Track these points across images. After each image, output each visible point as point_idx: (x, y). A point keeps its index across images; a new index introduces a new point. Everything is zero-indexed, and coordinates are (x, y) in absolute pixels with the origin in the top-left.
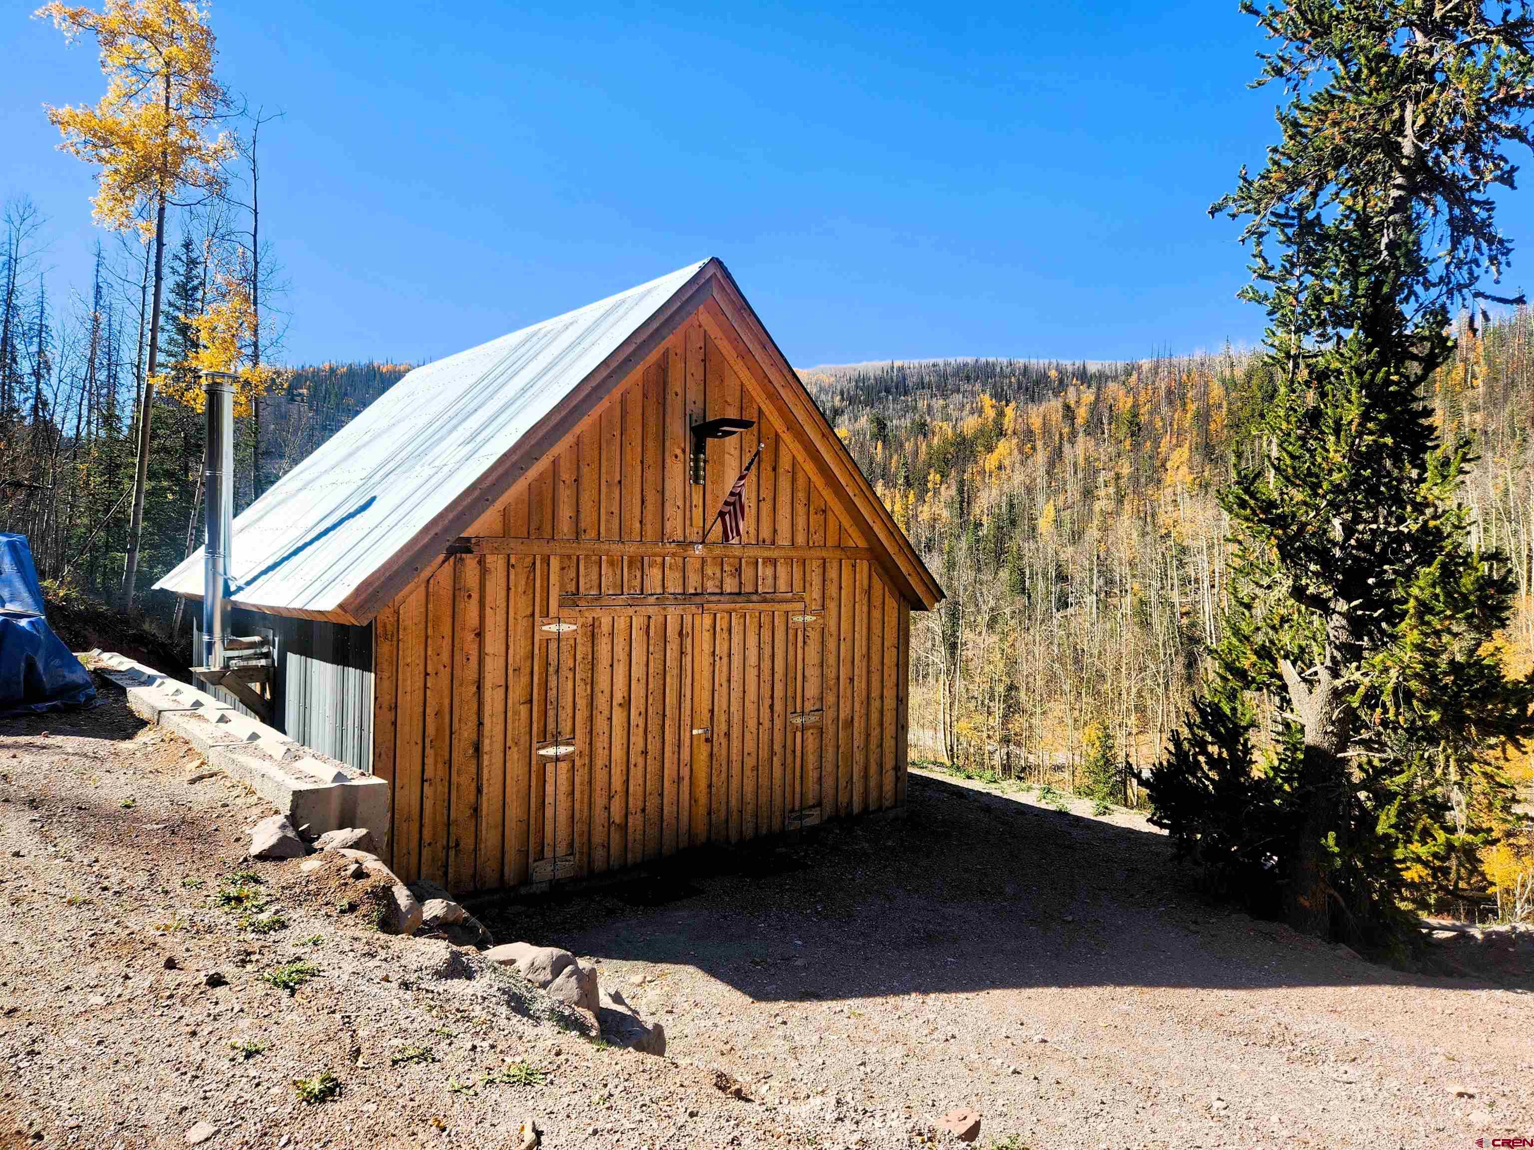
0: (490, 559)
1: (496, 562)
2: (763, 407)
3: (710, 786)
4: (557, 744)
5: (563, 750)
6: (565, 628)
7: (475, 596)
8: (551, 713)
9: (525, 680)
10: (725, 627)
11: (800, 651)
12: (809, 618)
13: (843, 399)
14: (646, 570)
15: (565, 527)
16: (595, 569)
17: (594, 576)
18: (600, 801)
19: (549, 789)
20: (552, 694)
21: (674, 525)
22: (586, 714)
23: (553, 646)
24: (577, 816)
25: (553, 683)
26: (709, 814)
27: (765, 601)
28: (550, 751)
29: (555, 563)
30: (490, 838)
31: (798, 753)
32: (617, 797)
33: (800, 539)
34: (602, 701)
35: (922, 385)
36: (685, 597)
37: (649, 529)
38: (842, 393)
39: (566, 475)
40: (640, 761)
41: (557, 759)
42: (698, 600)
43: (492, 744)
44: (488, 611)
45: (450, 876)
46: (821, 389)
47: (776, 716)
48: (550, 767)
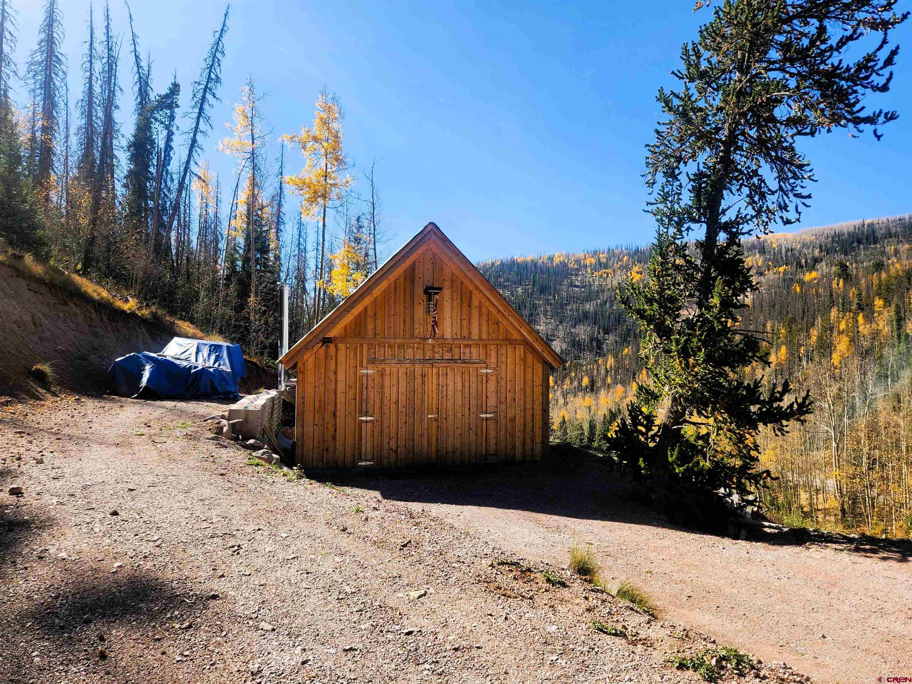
0: (339, 345)
1: (342, 346)
2: (463, 281)
3: (437, 440)
4: (366, 416)
5: (369, 418)
6: (370, 372)
7: (334, 359)
8: (364, 404)
9: (353, 391)
10: (444, 373)
11: (484, 386)
12: (489, 371)
13: (821, 251)
14: (406, 349)
15: (370, 333)
16: (383, 349)
17: (383, 352)
18: (386, 441)
19: (364, 433)
20: (364, 397)
21: (419, 330)
22: (379, 405)
23: (365, 378)
24: (375, 445)
25: (365, 392)
26: (437, 451)
27: (465, 363)
28: (364, 418)
29: (365, 346)
30: (340, 448)
31: (484, 430)
32: (393, 439)
33: (484, 336)
34: (386, 402)
35: (889, 235)
36: (424, 361)
37: (408, 333)
38: (821, 247)
39: (370, 313)
40: (404, 426)
41: (367, 422)
42: (430, 362)
43: (340, 414)
44: (339, 364)
45: (324, 461)
46: (804, 245)
47: (471, 413)
48: (363, 425)
